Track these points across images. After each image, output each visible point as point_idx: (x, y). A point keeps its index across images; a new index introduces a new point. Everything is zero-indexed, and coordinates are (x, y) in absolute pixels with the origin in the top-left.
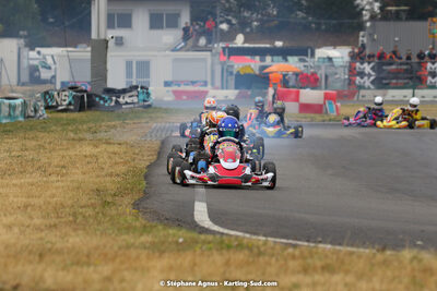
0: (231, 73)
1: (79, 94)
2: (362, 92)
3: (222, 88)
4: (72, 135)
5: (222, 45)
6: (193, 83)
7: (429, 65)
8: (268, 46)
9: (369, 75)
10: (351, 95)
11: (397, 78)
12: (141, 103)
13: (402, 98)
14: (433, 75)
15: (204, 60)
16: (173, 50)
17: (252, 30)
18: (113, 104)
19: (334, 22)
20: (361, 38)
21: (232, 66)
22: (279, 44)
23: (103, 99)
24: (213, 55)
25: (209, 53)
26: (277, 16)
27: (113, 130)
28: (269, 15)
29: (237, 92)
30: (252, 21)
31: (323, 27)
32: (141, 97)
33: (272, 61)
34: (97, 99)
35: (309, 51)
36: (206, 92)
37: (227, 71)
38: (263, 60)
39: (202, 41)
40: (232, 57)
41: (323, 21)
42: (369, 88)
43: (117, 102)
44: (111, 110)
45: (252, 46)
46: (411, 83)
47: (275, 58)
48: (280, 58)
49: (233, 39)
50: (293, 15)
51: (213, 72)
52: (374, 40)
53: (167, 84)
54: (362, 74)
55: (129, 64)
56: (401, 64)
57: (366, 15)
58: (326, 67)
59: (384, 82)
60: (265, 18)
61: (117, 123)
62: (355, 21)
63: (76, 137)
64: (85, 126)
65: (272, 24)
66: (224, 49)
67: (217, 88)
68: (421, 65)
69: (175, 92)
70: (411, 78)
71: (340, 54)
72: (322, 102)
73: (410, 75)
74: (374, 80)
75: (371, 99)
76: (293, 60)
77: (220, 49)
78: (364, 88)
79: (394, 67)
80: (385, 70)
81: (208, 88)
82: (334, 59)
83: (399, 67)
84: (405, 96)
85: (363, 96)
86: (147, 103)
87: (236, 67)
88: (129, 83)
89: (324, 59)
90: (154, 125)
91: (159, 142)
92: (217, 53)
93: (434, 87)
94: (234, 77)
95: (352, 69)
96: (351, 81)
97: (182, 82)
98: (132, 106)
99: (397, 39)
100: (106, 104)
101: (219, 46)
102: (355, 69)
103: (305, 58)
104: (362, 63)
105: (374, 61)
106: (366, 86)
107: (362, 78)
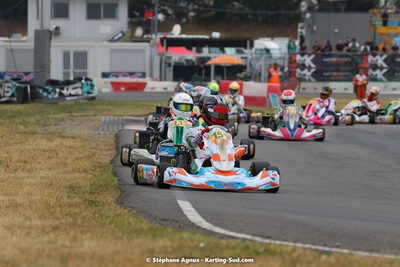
0: (169, 65)
1: (22, 85)
2: (303, 85)
3: (161, 80)
4: (22, 128)
5: (161, 36)
6: (131, 74)
7: (370, 58)
8: (207, 37)
9: (310, 68)
11: (338, 71)
12: (86, 95)
13: (342, 91)
14: (375, 67)
15: (142, 51)
16: (111, 41)
17: (188, 21)
18: (57, 96)
19: (272, 13)
20: (299, 30)
21: (170, 58)
22: (216, 35)
23: (46, 90)
24: (152, 46)
25: (147, 44)
26: (214, 7)
27: (62, 123)
28: (205, 6)
30: (189, 12)
31: (260, 19)
32: (86, 89)
33: (210, 52)
34: (41, 91)
35: (248, 42)
36: (145, 84)
37: (165, 63)
38: (199, 51)
39: (139, 32)
40: (170, 48)
41: (259, 12)
42: (310, 81)
43: (61, 94)
44: (54, 102)
45: (190, 36)
47: (213, 49)
48: (217, 49)
49: (170, 29)
50: (230, 6)
51: (151, 63)
52: (313, 32)
53: (105, 75)
54: (303, 67)
55: (66, 55)
56: (342, 56)
57: (304, 6)
58: (266, 59)
59: (325, 74)
60: (202, 8)
61: (64, 115)
62: (293, 12)
63: (27, 130)
64: (32, 119)
65: (209, 14)
66: (162, 40)
67: (155, 80)
68: (362, 57)
69: (113, 83)
70: (352, 71)
71: (276, 46)
72: (265, 95)
73: (352, 67)
74: (315, 72)
75: (312, 91)
76: (230, 51)
77: (158, 40)
78: (305, 80)
79: (334, 59)
80: (325, 63)
81: (147, 79)
82: (272, 51)
83: (340, 59)
84: (346, 89)
85: (304, 89)
86: (90, 95)
87: (174, 58)
88: (66, 74)
89: (261, 50)
90: (103, 118)
91: (112, 136)
92: (155, 44)
93: (375, 79)
94: (172, 68)
95: (292, 61)
96: (291, 73)
97: (120, 73)
98: (76, 98)
99: (336, 31)
100: (50, 96)
101: (157, 37)
102: (295, 61)
103: (243, 49)
104: (302, 55)
105: (314, 53)
106: (307, 78)
107: (302, 70)
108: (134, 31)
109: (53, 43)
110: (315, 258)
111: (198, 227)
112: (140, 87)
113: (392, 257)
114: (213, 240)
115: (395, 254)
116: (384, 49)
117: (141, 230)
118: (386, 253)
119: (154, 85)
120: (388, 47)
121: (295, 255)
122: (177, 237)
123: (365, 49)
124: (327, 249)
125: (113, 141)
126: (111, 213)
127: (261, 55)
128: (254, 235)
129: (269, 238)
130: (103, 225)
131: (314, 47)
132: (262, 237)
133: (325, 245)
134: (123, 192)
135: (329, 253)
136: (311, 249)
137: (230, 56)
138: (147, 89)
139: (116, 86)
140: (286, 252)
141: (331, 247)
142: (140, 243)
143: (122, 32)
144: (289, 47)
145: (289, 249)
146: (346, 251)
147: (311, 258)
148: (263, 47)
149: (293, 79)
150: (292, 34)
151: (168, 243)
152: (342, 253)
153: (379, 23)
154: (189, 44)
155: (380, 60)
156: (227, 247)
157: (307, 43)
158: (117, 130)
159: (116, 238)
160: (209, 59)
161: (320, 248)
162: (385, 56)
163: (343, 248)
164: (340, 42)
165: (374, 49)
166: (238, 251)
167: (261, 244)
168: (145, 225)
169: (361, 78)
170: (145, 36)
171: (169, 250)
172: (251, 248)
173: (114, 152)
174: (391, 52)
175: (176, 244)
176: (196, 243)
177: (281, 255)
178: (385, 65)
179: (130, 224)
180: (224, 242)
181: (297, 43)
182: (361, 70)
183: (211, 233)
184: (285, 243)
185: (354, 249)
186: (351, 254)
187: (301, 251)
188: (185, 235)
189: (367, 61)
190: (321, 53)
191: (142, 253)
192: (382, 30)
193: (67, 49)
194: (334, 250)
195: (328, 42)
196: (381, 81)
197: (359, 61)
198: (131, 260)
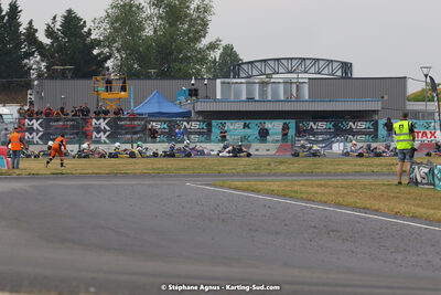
2: (31, 147)
7: (94, 121)
14: (98, 130)
20: (29, 96)
42: (38, 143)
46: (77, 139)
52: (42, 98)
54: (31, 130)
56: (67, 120)
57: (34, 74)
59: (52, 137)
62: (23, 80)
68: (87, 121)
70: (77, 134)
71: (8, 111)
73: (77, 130)
74: (42, 135)
78: (33, 143)
79: (61, 123)
80: (52, 126)
82: (4, 117)
83: (66, 123)
93: (98, 142)
99: (63, 96)
102: (23, 125)
104: (31, 119)
105: (42, 118)
106: (35, 141)
107: (31, 133)
153: (101, 88)
162: (107, 120)
178: (108, 128)
189: (91, 124)
192: (105, 95)
196: (105, 143)
197: (84, 124)
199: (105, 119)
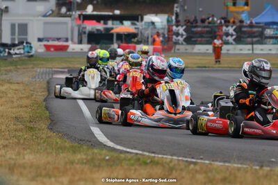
0: (85, 33)
2: (177, 47)
5: (79, 13)
6: (58, 39)
7: (224, 28)
8: (111, 14)
9: (182, 35)
10: (169, 49)
11: (202, 37)
12: (26, 54)
13: (205, 51)
15: (66, 23)
16: (45, 16)
17: (98, 2)
18: (6, 54)
20: (175, 9)
21: (85, 28)
22: (117, 12)
24: (72, 20)
25: (69, 19)
29: (89, 46)
32: (26, 49)
33: (113, 24)
35: (140, 17)
36: (67, 46)
37: (82, 31)
38: (105, 23)
39: (64, 10)
40: (85, 21)
42: (182, 44)
43: (9, 53)
44: (4, 59)
45: (99, 13)
46: (211, 40)
47: (115, 22)
48: (118, 22)
49: (85, 8)
51: (72, 32)
52: (184, 10)
53: (40, 40)
54: (177, 34)
55: (13, 26)
56: (204, 27)
58: (152, 29)
59: (193, 39)
61: (12, 68)
66: (80, 16)
67: (75, 43)
68: (219, 28)
69: (45, 46)
70: (211, 37)
71: (159, 20)
72: (151, 54)
73: (211, 34)
74: (185, 38)
75: (184, 51)
76: (127, 23)
77: (77, 15)
78: (178, 44)
79: (199, 29)
80: (193, 32)
81: (69, 43)
82: (156, 24)
83: (203, 29)
84: (207, 50)
85: (178, 50)
86: (30, 54)
87: (88, 28)
88: (13, 39)
89: (149, 23)
90: (38, 70)
91: (45, 82)
92: (75, 18)
93: (227, 43)
94: (86, 35)
95: (170, 30)
96: (169, 39)
97: (50, 38)
98: (19, 56)
99: (201, 9)
100: (2, 55)
101: (76, 14)
102: (172, 30)
103: (136, 22)
104: (177, 26)
105: (185, 25)
106: (180, 42)
107: (177, 36)
108: (60, 10)
109: (3, 18)
110: (186, 167)
111: (105, 145)
112: (64, 48)
113: (240, 166)
114: (116, 155)
115: (241, 164)
116: (234, 22)
117: (65, 147)
118: (235, 163)
119: (74, 47)
120: (236, 21)
121: (171, 165)
122: (90, 152)
123: (221, 22)
124: (194, 160)
125: (45, 86)
126: (44, 136)
127: (149, 26)
128: (144, 151)
129: (153, 153)
130: (39, 144)
131: (185, 21)
132: (149, 152)
133: (193, 158)
134: (52, 121)
135: (195, 163)
136: (183, 161)
137: (127, 27)
138: (70, 50)
139: (48, 47)
140: (166, 163)
141: (197, 159)
142: (63, 157)
143: (52, 10)
144: (168, 21)
145: (168, 160)
146: (207, 162)
147: (183, 167)
148: (149, 21)
149: (170, 43)
150: (170, 12)
151: (84, 157)
152: (204, 163)
153: (230, 4)
154: (98, 19)
155: (231, 30)
156: (125, 159)
157: (180, 18)
158: (48, 78)
159: (48, 153)
160: (112, 29)
161: (189, 160)
162: (234, 27)
163: (205, 160)
164: (204, 17)
165: (227, 22)
166: (132, 162)
167: (149, 157)
168: (67, 144)
169: (218, 42)
170: (68, 13)
171: (85, 161)
172: (142, 159)
173: (46, 93)
174: (238, 24)
175: (89, 157)
176: (103, 156)
177: (162, 165)
178: (234, 33)
179: (57, 143)
180: (122, 156)
181: (174, 18)
182: (218, 37)
183: (114, 150)
184: (165, 156)
185: (213, 161)
186: (211, 164)
187: (176, 162)
188: (96, 151)
189: (222, 30)
190: (190, 25)
191: (66, 163)
192: (232, 9)
193: (13, 22)
194: (199, 161)
195: (195, 17)
196: (232, 44)
197: (217, 30)
198: (58, 168)
199: (232, 27)
